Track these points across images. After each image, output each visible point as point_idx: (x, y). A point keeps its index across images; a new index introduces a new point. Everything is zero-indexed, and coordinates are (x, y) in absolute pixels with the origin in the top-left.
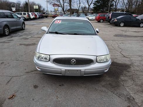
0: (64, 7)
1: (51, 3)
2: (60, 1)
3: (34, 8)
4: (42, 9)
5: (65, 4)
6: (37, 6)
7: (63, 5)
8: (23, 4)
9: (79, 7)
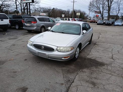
0: (103, 14)
1: (91, 11)
2: (100, 9)
3: (77, 15)
4: (86, 16)
5: (105, 11)
6: (79, 13)
7: (103, 12)
8: (71, 12)
9: (117, 14)
